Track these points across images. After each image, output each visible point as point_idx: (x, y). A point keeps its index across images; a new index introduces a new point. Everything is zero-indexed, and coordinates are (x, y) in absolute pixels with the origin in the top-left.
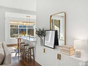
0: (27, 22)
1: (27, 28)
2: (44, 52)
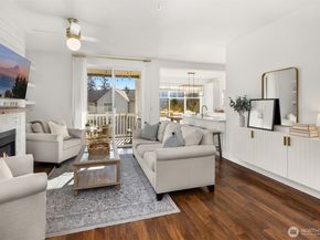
1: (185, 98)
2: (252, 137)
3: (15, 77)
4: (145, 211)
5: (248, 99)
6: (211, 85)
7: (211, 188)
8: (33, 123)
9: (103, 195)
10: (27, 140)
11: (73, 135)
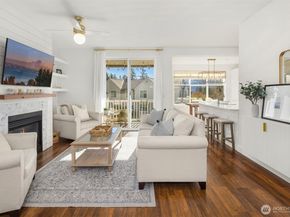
0: (209, 72)
1: (207, 85)
2: (265, 130)
3: (38, 69)
4: (122, 198)
5: (263, 85)
6: (237, 70)
7: (203, 185)
8: (62, 106)
9: (95, 174)
10: (54, 119)
11: (92, 117)
